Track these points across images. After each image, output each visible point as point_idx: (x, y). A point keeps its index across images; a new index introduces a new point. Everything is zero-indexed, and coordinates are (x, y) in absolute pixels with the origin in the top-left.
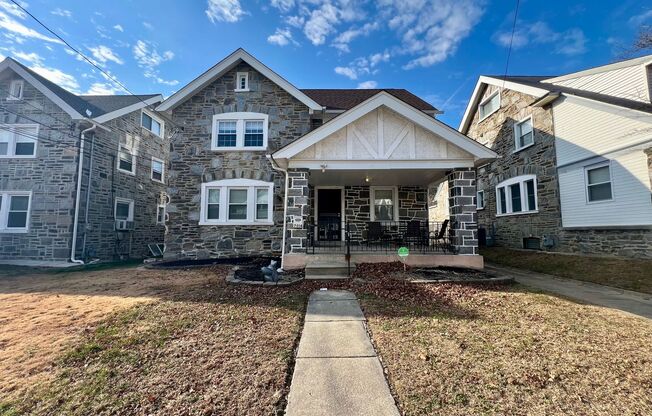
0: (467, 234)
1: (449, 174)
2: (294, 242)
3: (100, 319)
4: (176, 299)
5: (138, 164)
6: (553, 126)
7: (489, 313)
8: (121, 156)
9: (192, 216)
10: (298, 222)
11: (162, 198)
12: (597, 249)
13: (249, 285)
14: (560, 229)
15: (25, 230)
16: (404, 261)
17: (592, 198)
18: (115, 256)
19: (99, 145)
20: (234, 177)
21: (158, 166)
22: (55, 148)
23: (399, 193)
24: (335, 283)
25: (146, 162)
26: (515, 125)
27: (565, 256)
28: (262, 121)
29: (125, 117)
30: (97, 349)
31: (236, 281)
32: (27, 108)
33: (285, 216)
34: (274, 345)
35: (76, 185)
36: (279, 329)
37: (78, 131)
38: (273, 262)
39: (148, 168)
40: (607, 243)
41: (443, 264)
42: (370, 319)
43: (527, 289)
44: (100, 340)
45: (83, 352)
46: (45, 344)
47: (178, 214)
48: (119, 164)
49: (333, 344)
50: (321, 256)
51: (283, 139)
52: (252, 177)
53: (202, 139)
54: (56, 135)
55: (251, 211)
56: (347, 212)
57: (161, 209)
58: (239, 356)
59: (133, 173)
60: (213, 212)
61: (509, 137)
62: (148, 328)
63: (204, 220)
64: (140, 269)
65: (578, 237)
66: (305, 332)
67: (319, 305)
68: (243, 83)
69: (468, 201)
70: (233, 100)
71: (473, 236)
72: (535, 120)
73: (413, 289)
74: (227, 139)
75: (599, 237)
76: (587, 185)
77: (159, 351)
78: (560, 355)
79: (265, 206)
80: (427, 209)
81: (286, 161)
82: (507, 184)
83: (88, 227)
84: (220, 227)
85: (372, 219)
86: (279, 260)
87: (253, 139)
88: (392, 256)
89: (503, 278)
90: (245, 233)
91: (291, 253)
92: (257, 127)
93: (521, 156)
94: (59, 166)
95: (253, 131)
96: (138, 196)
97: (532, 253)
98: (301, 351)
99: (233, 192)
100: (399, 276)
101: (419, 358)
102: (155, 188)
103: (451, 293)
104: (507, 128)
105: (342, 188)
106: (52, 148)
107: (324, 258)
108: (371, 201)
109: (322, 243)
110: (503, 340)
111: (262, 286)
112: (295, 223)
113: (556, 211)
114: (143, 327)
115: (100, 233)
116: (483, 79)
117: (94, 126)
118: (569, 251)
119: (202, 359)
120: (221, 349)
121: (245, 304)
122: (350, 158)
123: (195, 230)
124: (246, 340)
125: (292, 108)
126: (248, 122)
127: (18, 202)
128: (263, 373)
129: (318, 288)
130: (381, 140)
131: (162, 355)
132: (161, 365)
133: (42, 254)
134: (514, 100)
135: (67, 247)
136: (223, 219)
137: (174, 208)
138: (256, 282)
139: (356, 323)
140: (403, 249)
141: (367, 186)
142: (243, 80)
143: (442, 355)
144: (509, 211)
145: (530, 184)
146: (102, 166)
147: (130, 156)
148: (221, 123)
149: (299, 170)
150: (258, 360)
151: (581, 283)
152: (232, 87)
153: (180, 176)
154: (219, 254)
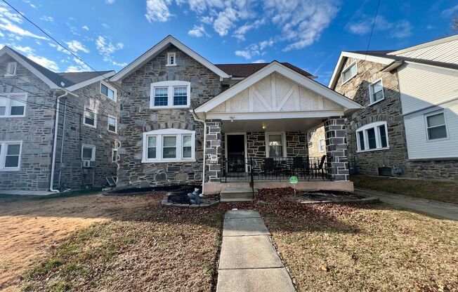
0: (340, 166)
1: (325, 122)
2: (211, 174)
3: (64, 237)
4: (124, 219)
5: (98, 120)
6: (398, 85)
7: (368, 227)
8: (87, 114)
9: (137, 156)
10: (214, 159)
11: (116, 144)
12: (437, 175)
13: (179, 207)
14: (407, 160)
15: (17, 169)
16: (294, 187)
17: (431, 137)
18: (83, 186)
19: (69, 106)
20: (167, 127)
21: (113, 121)
22: (38, 110)
23: (287, 137)
24: (243, 205)
25: (104, 118)
26: (369, 86)
27: (411, 180)
28: (186, 87)
29: (89, 87)
30: (58, 264)
31: (169, 204)
32: (19, 81)
33: (204, 155)
34: (200, 258)
35: (54, 136)
36: (203, 243)
37: (54, 96)
38: (196, 190)
39: (106, 123)
40: (444, 170)
41: (323, 188)
42: (274, 234)
43: (392, 207)
44: (62, 256)
45: (47, 266)
46: (17, 260)
47: (126, 155)
48: (84, 120)
49: (247, 256)
50: (232, 184)
51: (201, 100)
52: (179, 127)
53: (143, 101)
54: (39, 101)
55: (179, 152)
56: (248, 151)
57: (115, 152)
58: (172, 269)
59: (95, 126)
60: (152, 153)
61: (365, 95)
62: (100, 244)
63: (145, 159)
64: (100, 195)
65: (421, 166)
66: (223, 246)
67: (233, 222)
68: (172, 60)
69: (340, 141)
70: (165, 72)
71: (345, 167)
72: (384, 82)
73: (303, 209)
74: (161, 100)
75: (438, 166)
76: (427, 127)
77: (108, 265)
78: (439, 265)
79: (189, 148)
80: (307, 148)
81: (205, 114)
82: (364, 128)
83: (63, 166)
84: (157, 164)
85: (267, 156)
86: (200, 188)
87: (180, 100)
88: (284, 183)
89: (371, 198)
90: (175, 167)
91: (209, 182)
92: (183, 92)
93: (375, 108)
94: (42, 122)
95: (180, 94)
96: (99, 143)
97: (386, 179)
98: (222, 263)
99: (165, 138)
100: (291, 198)
101: (321, 270)
102: (110, 137)
103: (334, 211)
104: (363, 89)
105: (245, 134)
106: (36, 110)
107: (233, 185)
108: (266, 143)
109: (232, 174)
110: (387, 252)
111: (188, 207)
112: (212, 159)
113: (403, 148)
114: (96, 243)
115: (71, 170)
116: (344, 54)
117: (66, 94)
118: (415, 177)
119: (141, 272)
120: (157, 262)
121: (176, 222)
122: (251, 110)
123: (139, 166)
124: (177, 254)
125: (208, 76)
126: (176, 88)
127: (13, 149)
128: (192, 284)
129: (231, 208)
130: (274, 97)
131: (110, 269)
132: (109, 278)
133: (30, 186)
134: (367, 68)
135: (47, 181)
136: (159, 158)
137: (124, 151)
138: (184, 205)
139: (263, 237)
140: (293, 178)
141: (263, 132)
142: (172, 58)
143: (340, 266)
144: (367, 148)
145: (382, 128)
146: (73, 121)
147: (92, 114)
148: (157, 89)
149: (214, 120)
150: (188, 272)
151: (428, 201)
152: (164, 63)
153: (128, 128)
154: (157, 184)
